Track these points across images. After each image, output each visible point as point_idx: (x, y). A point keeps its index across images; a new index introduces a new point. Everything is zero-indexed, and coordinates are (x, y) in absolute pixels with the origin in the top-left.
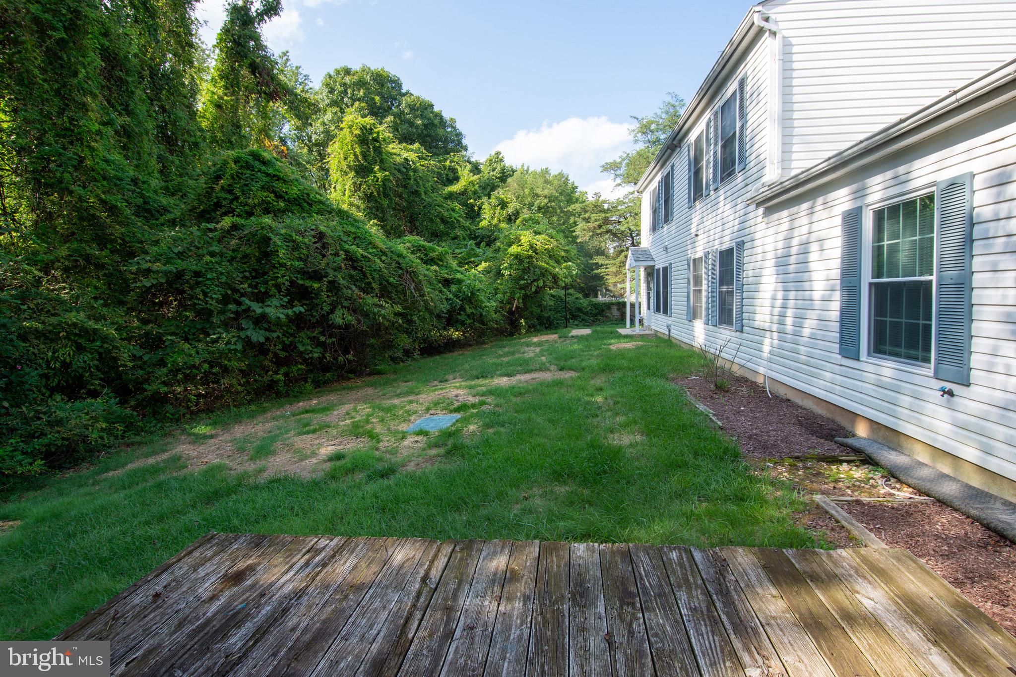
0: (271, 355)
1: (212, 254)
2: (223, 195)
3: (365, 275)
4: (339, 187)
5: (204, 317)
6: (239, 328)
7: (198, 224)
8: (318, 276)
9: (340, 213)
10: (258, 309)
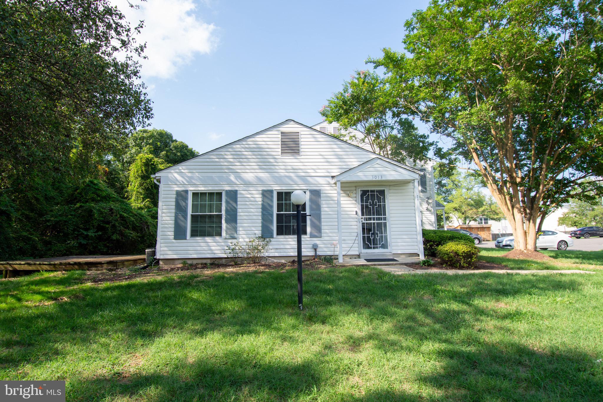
0: (88, 250)
1: (72, 215)
2: (78, 195)
3: (127, 222)
4: (133, 184)
5: (66, 235)
6: (78, 239)
7: (67, 205)
8: (108, 223)
9: (120, 201)
10: (85, 233)
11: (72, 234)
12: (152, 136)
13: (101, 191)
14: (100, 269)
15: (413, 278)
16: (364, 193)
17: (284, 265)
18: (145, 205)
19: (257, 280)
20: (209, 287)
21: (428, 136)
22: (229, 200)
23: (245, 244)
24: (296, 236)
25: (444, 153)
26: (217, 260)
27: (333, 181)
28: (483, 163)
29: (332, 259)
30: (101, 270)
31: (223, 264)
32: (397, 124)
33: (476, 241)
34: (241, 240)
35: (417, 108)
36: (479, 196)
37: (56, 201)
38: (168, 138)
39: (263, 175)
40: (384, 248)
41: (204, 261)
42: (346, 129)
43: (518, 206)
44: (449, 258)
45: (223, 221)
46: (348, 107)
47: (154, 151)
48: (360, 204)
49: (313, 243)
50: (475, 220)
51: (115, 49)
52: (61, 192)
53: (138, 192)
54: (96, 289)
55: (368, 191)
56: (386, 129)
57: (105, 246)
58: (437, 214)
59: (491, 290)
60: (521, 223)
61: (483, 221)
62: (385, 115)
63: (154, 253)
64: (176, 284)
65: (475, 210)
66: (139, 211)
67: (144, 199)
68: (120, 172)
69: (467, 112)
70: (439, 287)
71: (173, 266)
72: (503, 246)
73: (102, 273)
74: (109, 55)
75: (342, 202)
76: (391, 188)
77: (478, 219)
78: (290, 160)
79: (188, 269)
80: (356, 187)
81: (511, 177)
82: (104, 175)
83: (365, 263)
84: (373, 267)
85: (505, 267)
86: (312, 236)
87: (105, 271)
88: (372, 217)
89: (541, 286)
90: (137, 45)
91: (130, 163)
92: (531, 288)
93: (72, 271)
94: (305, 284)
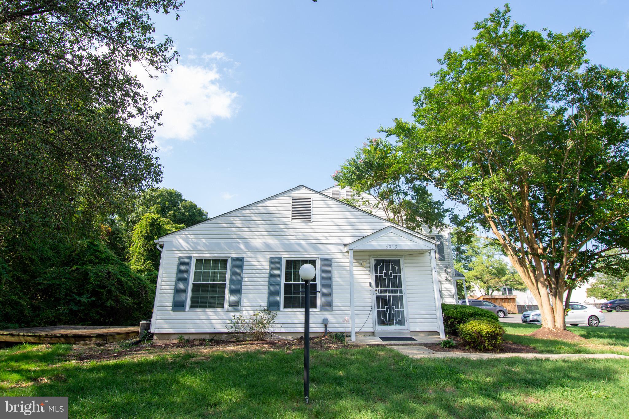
1: (66, 278)
2: (75, 257)
3: (124, 287)
4: (135, 245)
5: (57, 300)
6: (69, 305)
7: (63, 267)
8: (104, 287)
9: (120, 264)
10: (78, 298)
11: (63, 299)
12: (159, 196)
13: (101, 252)
14: (88, 343)
15: (433, 364)
16: (378, 263)
17: (290, 343)
18: (145, 267)
19: (260, 362)
20: (205, 370)
21: (443, 202)
22: (235, 268)
23: (248, 317)
24: (303, 310)
25: (461, 220)
26: (217, 336)
27: (345, 250)
28: (501, 232)
29: (343, 336)
30: (89, 345)
31: (223, 341)
32: (410, 190)
33: (501, 314)
34: (244, 313)
35: (430, 175)
36: (500, 264)
37: (51, 262)
38: (177, 197)
39: (272, 242)
40: (401, 325)
41: (203, 337)
42: (359, 194)
43: (542, 279)
44: (472, 339)
45: (227, 291)
46: (360, 173)
47: (161, 210)
48: (374, 274)
49: (323, 317)
50: (498, 290)
51: (131, 115)
52: (58, 252)
53: (139, 253)
54: (80, 369)
55: (382, 261)
56: (400, 195)
57: (97, 313)
58: (457, 283)
59: (519, 381)
60: (546, 298)
61: (507, 291)
62: (399, 180)
63: (148, 326)
64: (168, 365)
65: (497, 280)
66: (139, 275)
67: (145, 261)
68: (124, 232)
69: (480, 183)
70: (462, 376)
71: (168, 342)
72: (531, 321)
73: (89, 348)
74: (125, 120)
75: (355, 272)
76: (407, 258)
77: (501, 289)
78: (300, 226)
79: (184, 346)
80: (369, 256)
81: (532, 248)
82: (107, 235)
83: (380, 342)
84: (388, 347)
85: (533, 350)
86: (322, 309)
87: (93, 346)
88: (387, 289)
89: (573, 374)
90: (153, 113)
91: (135, 222)
92: (563, 377)
93: (58, 345)
94: (313, 369)
